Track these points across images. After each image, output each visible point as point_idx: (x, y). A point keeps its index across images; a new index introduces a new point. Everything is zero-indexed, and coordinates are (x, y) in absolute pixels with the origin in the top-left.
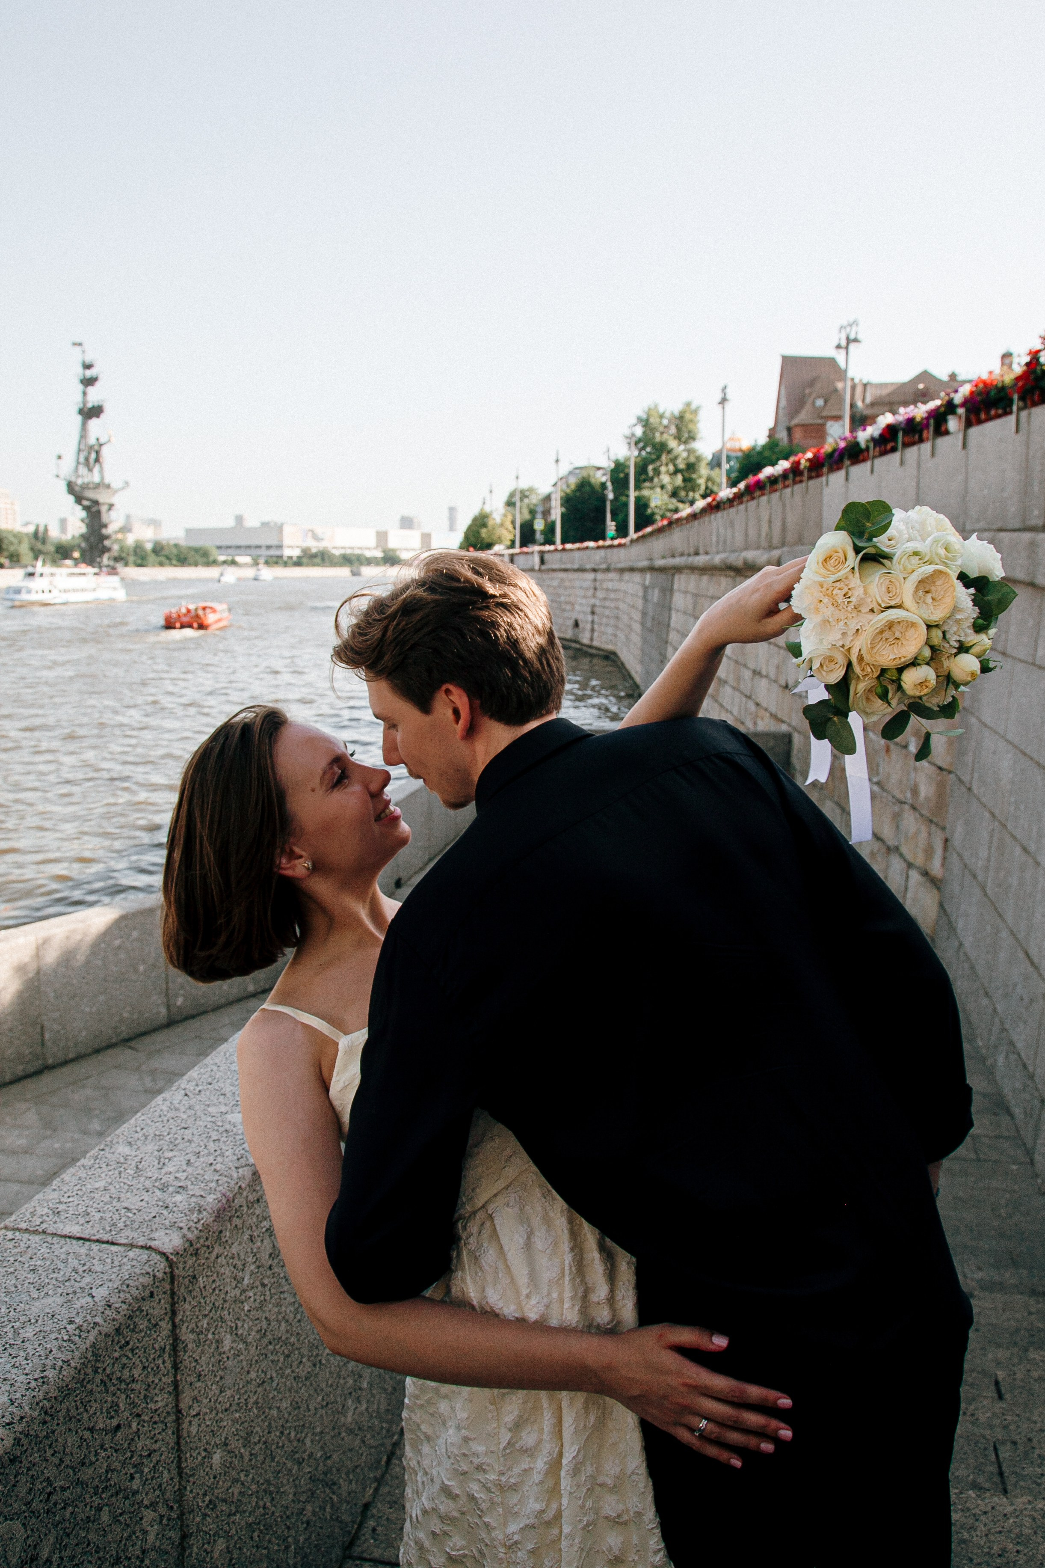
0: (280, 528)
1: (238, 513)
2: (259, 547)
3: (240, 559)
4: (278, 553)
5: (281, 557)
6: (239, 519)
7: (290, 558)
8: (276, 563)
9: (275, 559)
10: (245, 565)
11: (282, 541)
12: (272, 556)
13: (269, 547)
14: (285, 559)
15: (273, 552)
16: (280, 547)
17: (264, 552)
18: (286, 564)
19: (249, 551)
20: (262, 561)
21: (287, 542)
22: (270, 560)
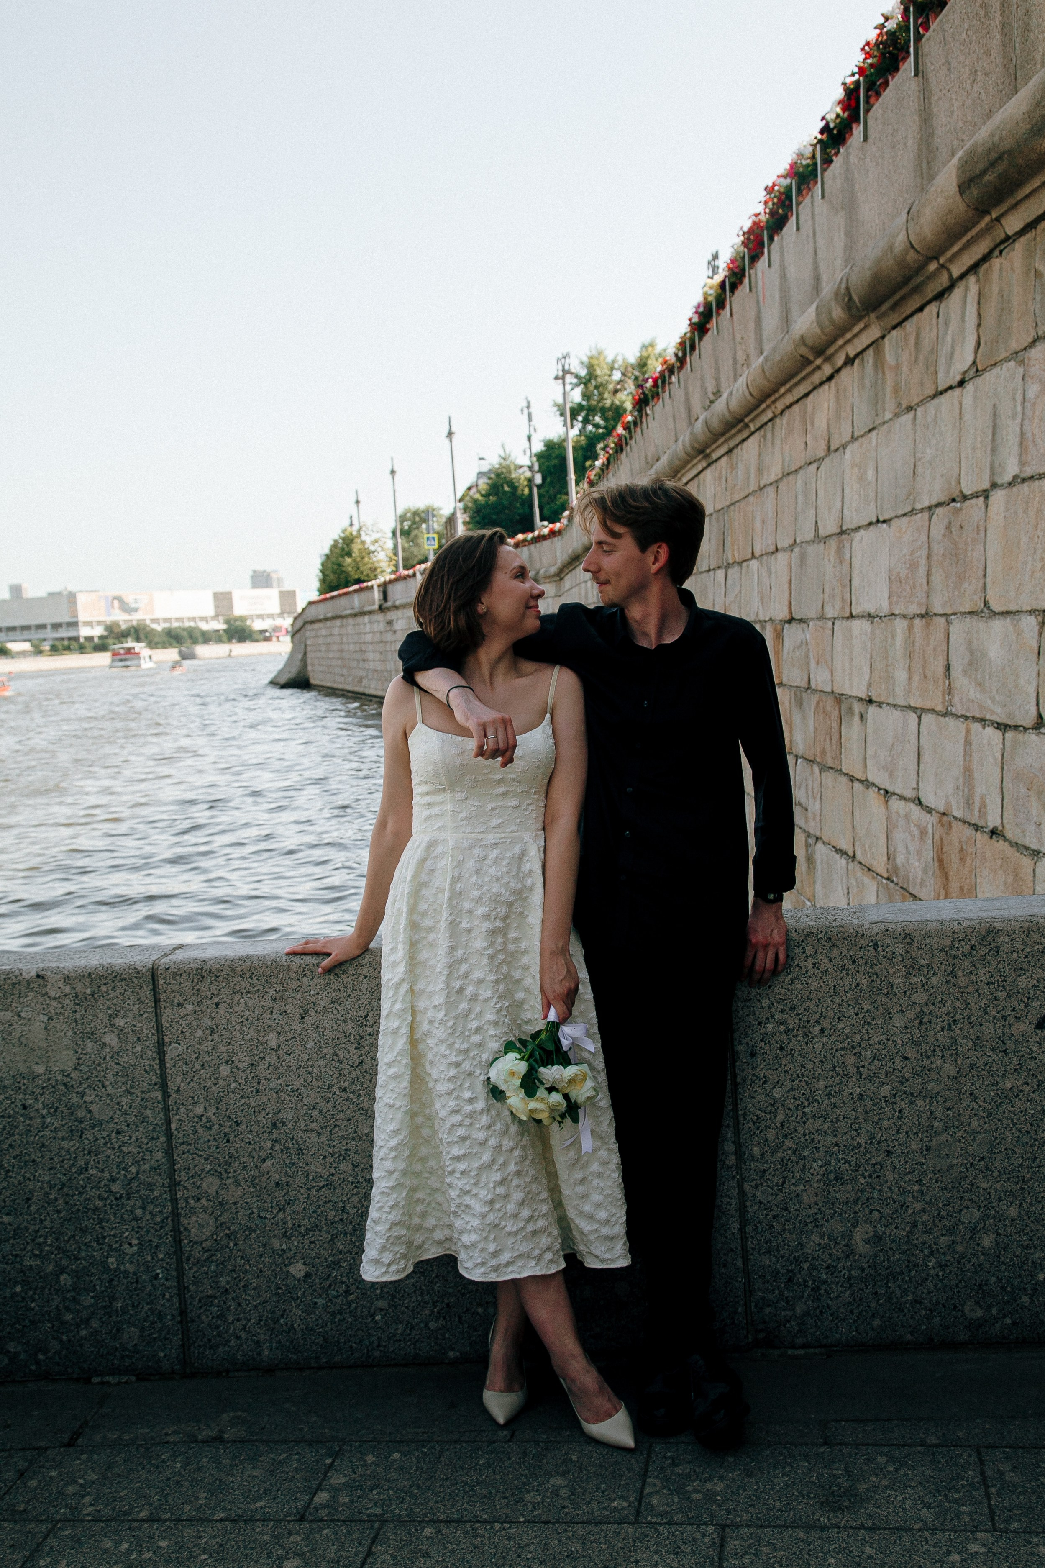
0: (72, 598)
1: (16, 581)
2: (42, 627)
3: (13, 647)
4: (72, 633)
5: (76, 639)
6: (16, 590)
7: (89, 639)
8: (68, 648)
9: (66, 643)
10: (23, 654)
11: (76, 617)
12: (62, 639)
13: (56, 626)
14: (82, 640)
15: (64, 633)
16: (74, 624)
17: (49, 633)
18: (82, 649)
19: (26, 634)
20: (46, 647)
21: (82, 617)
22: (58, 644)
